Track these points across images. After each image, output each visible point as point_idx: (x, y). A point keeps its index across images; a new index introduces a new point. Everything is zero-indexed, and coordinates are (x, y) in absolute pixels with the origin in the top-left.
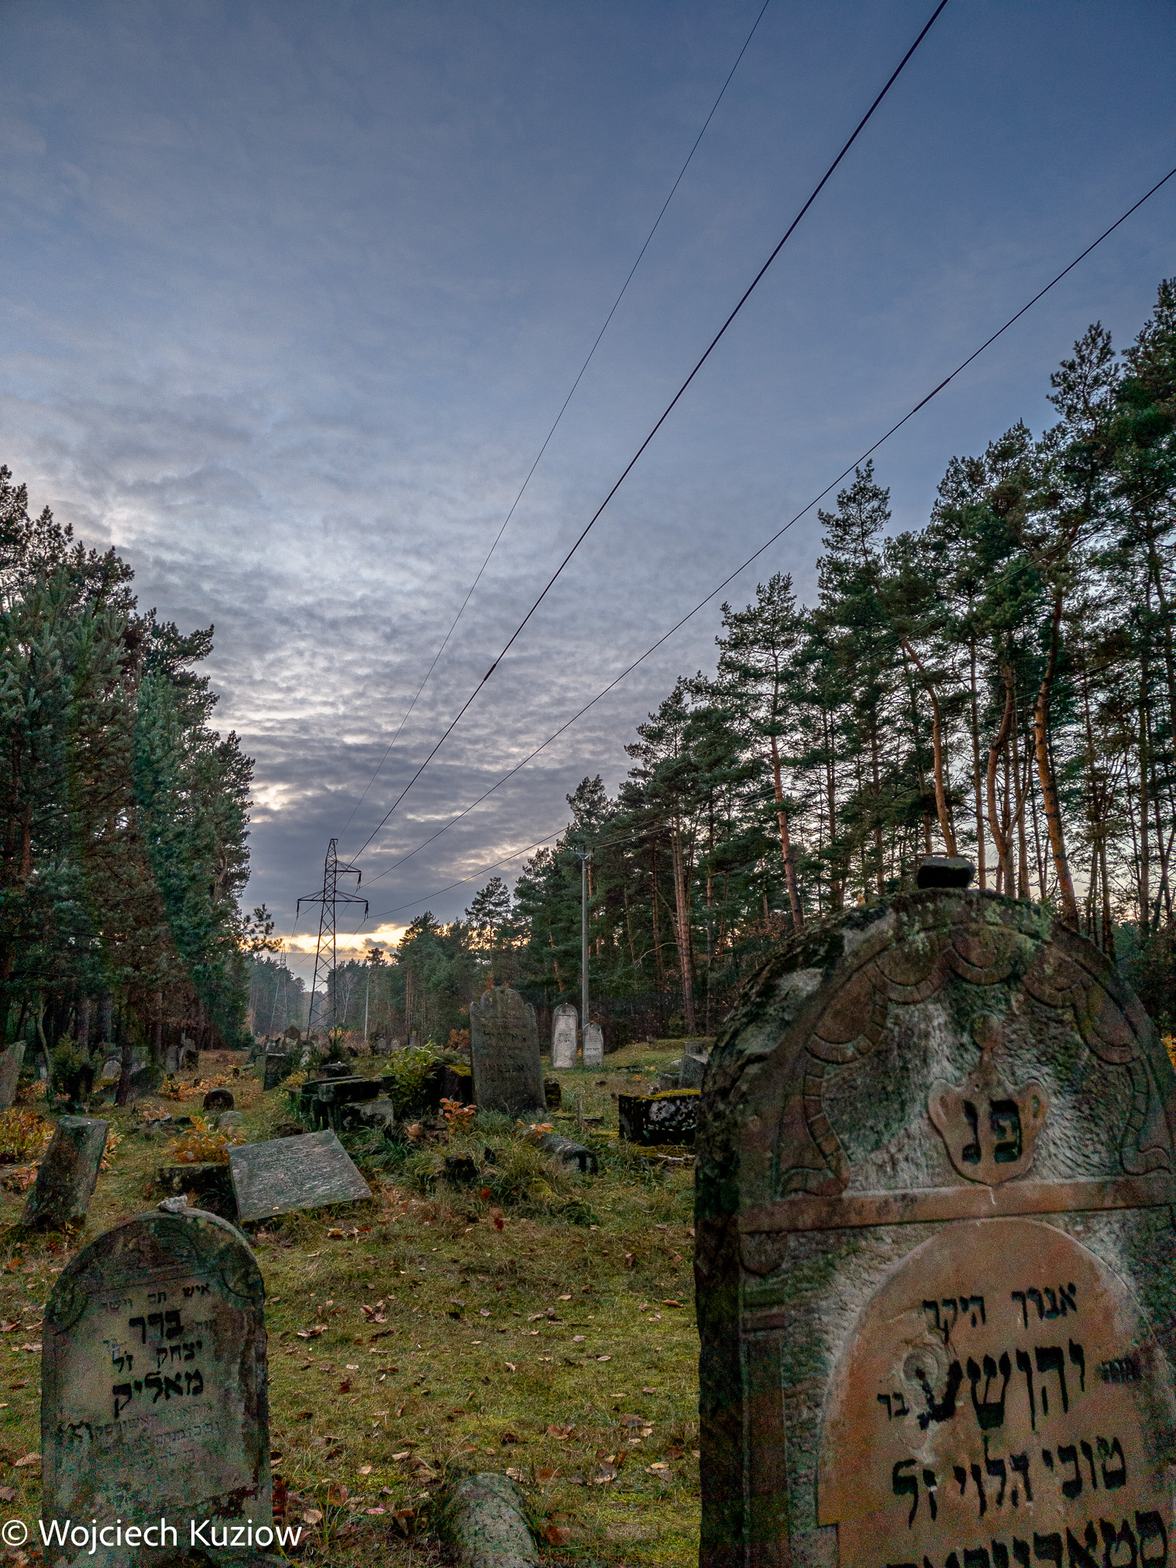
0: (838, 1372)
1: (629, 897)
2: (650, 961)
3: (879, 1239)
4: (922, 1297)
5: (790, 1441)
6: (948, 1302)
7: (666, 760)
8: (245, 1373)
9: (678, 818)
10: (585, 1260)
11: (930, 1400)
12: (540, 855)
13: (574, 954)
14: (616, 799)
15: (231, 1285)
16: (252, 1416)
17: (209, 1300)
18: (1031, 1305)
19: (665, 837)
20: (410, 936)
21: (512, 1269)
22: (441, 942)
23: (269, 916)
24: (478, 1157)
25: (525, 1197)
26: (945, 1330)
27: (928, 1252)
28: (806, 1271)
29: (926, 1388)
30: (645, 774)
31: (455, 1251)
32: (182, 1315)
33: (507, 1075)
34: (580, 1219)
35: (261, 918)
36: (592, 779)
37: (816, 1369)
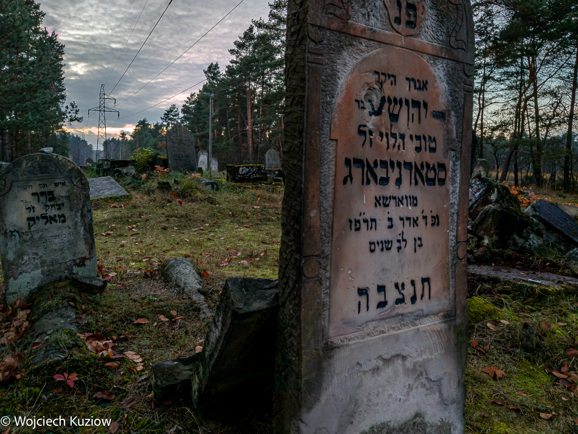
0: (342, 87)
1: (229, 114)
2: (236, 140)
3: (361, 43)
4: (375, 69)
5: (322, 107)
6: (384, 74)
7: (246, 57)
8: (83, 216)
9: (249, 82)
10: (214, 214)
11: (373, 109)
12: (192, 95)
13: (206, 136)
14: (224, 73)
15: (75, 183)
16: (87, 232)
17: (66, 188)
18: (412, 84)
19: (243, 90)
20: (138, 128)
21: (186, 216)
22: (150, 130)
23: (76, 107)
24: (171, 182)
25: (190, 195)
26: (381, 84)
27: (378, 53)
28: (333, 47)
29: (372, 105)
30: (236, 62)
31: (163, 211)
32: (55, 193)
33: (182, 158)
34: (212, 202)
35: (73, 107)
36: (214, 64)
37: (334, 84)
